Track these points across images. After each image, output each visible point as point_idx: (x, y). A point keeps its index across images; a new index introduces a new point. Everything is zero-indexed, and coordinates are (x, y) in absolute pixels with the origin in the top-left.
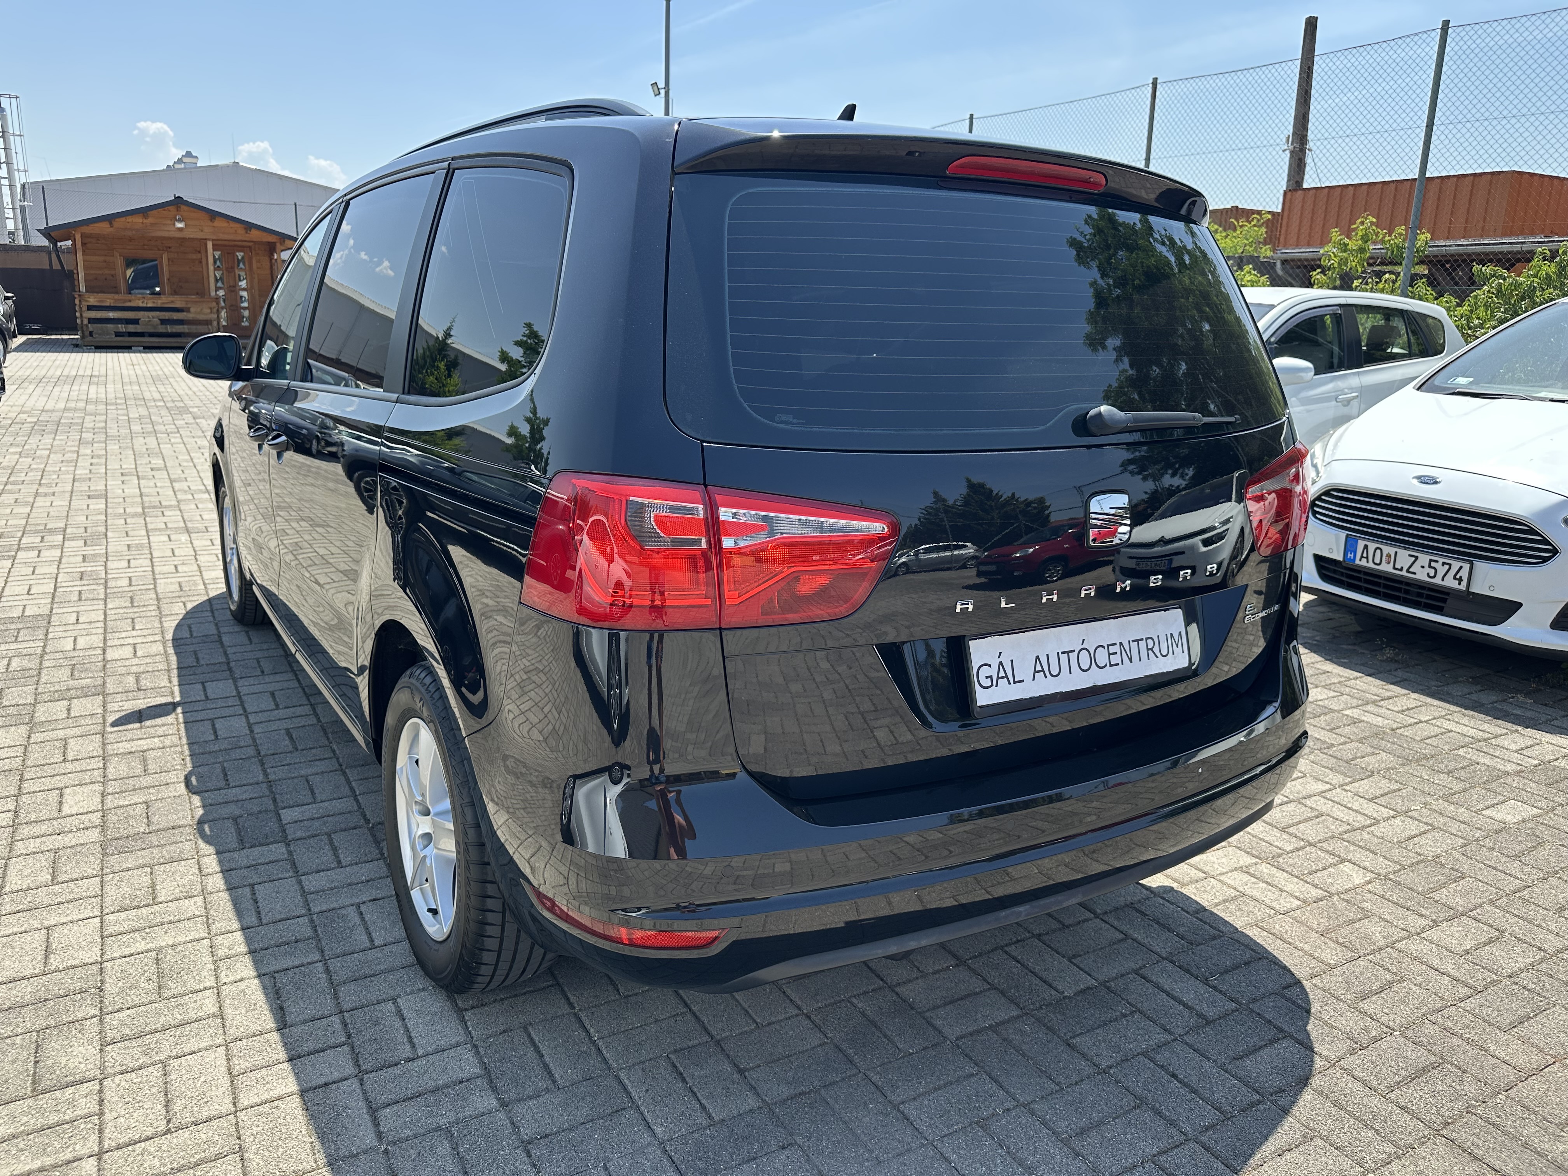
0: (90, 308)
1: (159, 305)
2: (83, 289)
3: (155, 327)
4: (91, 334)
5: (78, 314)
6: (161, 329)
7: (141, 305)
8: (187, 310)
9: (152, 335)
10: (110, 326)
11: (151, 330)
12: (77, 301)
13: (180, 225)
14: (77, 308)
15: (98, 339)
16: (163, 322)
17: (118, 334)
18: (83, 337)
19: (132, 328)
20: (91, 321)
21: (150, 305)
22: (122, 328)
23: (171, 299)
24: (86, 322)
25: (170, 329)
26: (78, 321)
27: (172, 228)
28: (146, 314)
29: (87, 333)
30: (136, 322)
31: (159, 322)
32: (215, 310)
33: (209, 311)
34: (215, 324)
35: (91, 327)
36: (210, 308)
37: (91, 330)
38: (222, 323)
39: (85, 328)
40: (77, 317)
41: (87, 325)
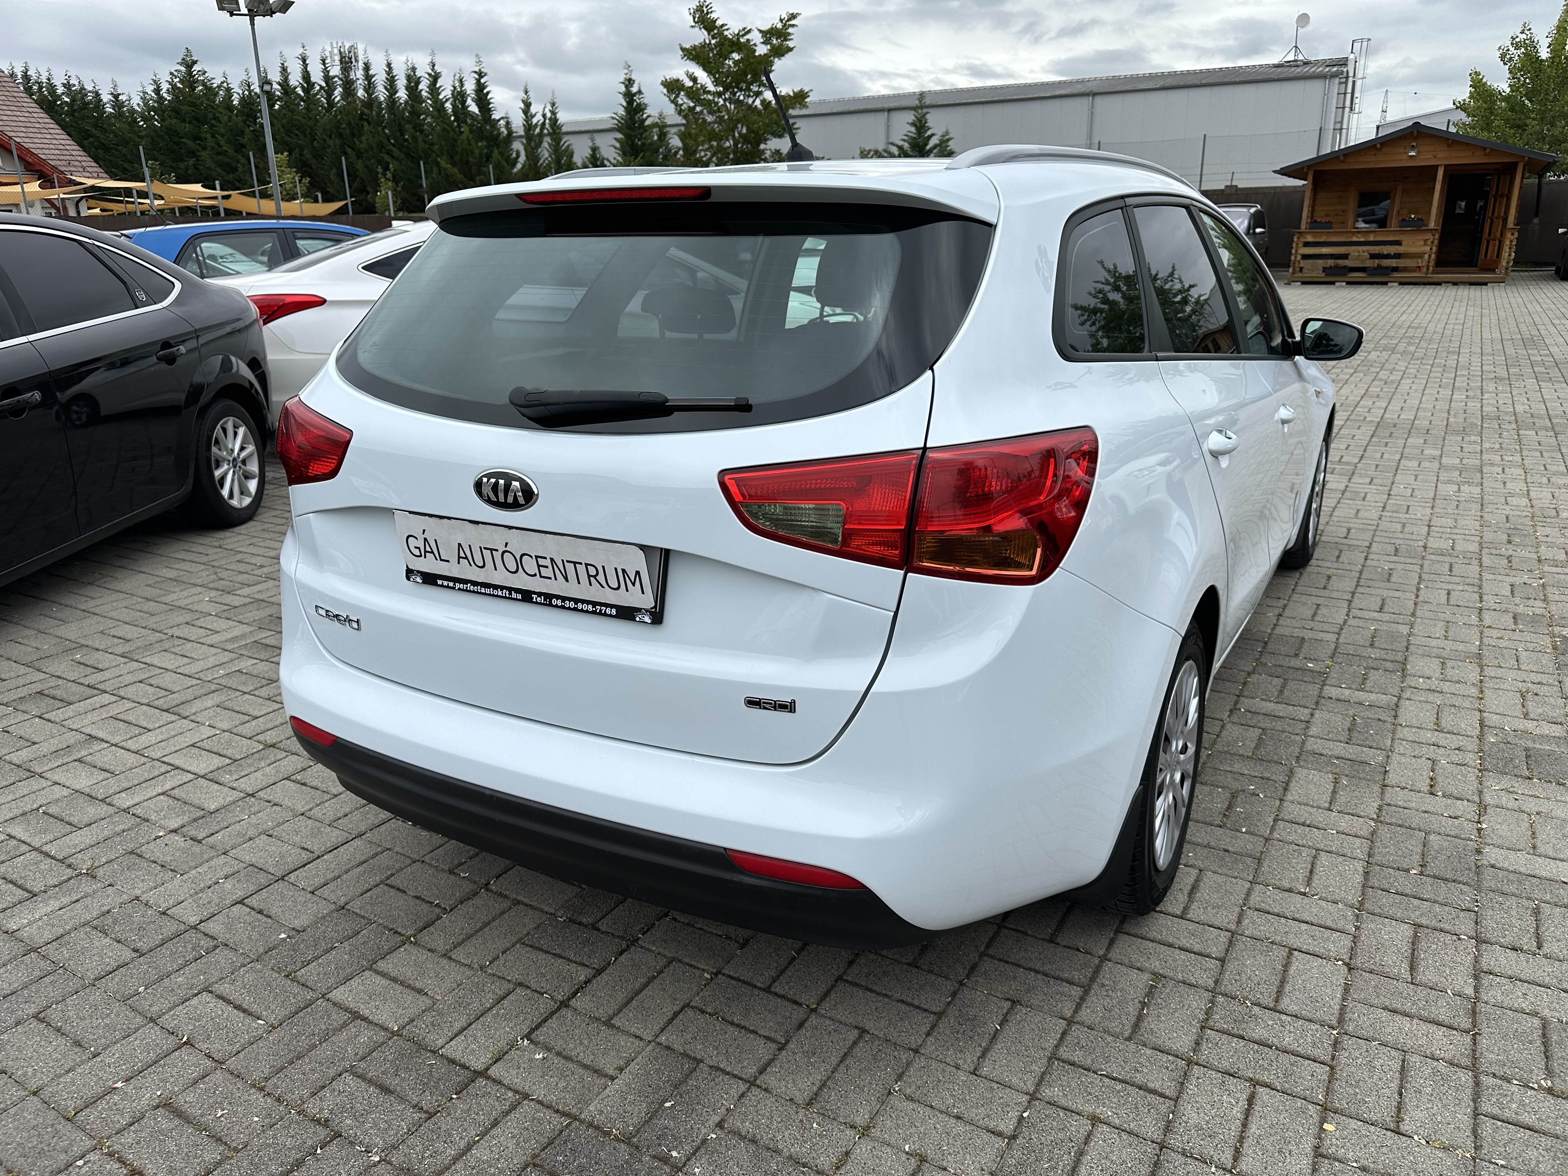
0: (1307, 244)
1: (1371, 239)
2: (1303, 226)
3: (1363, 261)
4: (1301, 269)
5: (1293, 251)
6: (1369, 263)
8: (1398, 243)
9: (1358, 270)
10: (1321, 263)
11: (1360, 265)
12: (1295, 239)
13: (1413, 154)
14: (1294, 245)
15: (1307, 275)
16: (1373, 256)
17: (1325, 270)
18: (1294, 273)
19: (1340, 263)
20: (1305, 257)
21: (1362, 240)
22: (1330, 262)
23: (1385, 232)
24: (1299, 257)
25: (1377, 264)
26: (1293, 258)
27: (1404, 157)
28: (1358, 248)
29: (1297, 269)
30: (1345, 256)
31: (1368, 256)
32: (1429, 242)
33: (1422, 243)
34: (1426, 256)
35: (1303, 263)
36: (1426, 241)
37: (1302, 265)
38: (1433, 256)
39: (1297, 265)
40: (1291, 254)
41: (1299, 262)
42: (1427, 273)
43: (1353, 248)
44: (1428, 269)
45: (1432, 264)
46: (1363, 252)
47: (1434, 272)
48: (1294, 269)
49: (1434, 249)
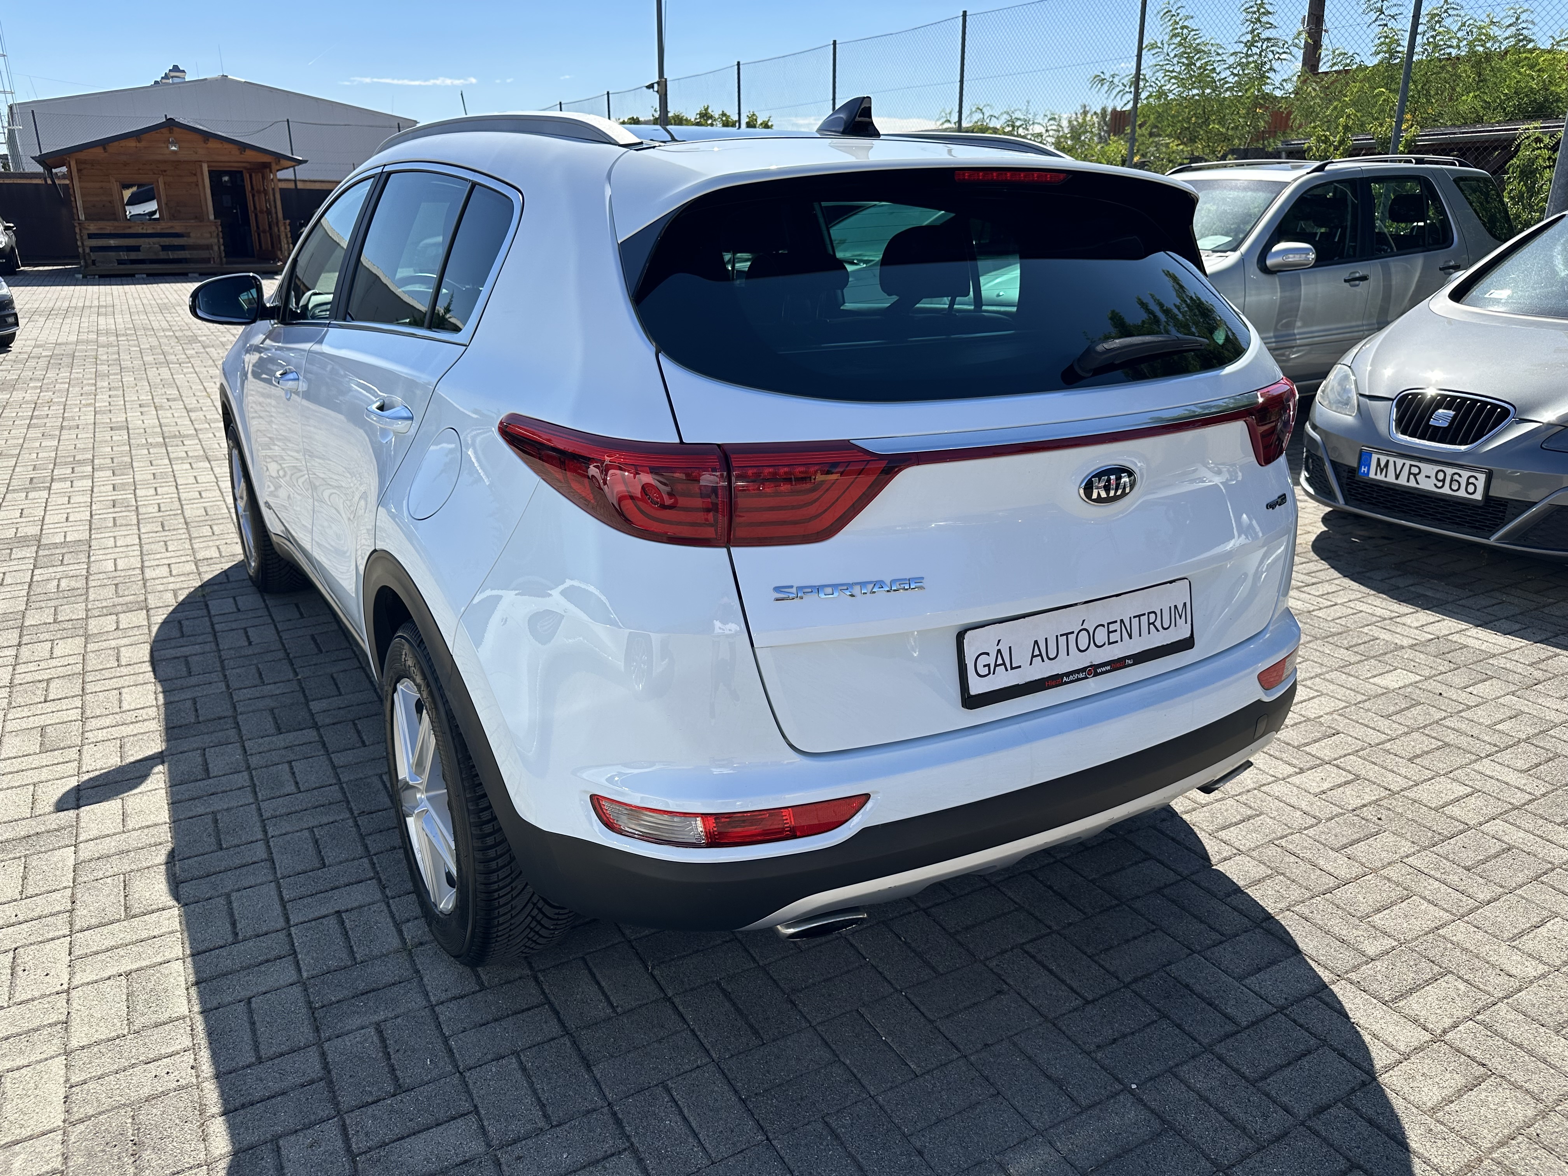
0: (91, 236)
1: (159, 231)
2: (82, 217)
3: (156, 253)
4: (94, 262)
5: (79, 243)
6: (163, 255)
7: (140, 231)
8: (187, 235)
9: (153, 262)
10: (112, 254)
11: (154, 257)
12: (77, 230)
13: (174, 148)
14: (78, 237)
15: (101, 268)
16: (165, 248)
17: (120, 262)
19: (133, 256)
20: (93, 249)
21: (149, 231)
22: (124, 255)
23: (170, 224)
24: (87, 250)
25: (171, 255)
26: (80, 250)
27: (167, 152)
28: (147, 240)
29: (90, 262)
30: (137, 249)
31: (160, 248)
32: (215, 234)
33: (209, 235)
34: (216, 248)
35: (93, 256)
36: (210, 233)
37: (93, 258)
38: (222, 248)
39: (87, 257)
40: (78, 247)
41: (89, 254)
42: (221, 263)
43: (143, 239)
44: (221, 259)
45: (223, 255)
46: (154, 244)
47: (227, 263)
48: (86, 262)
49: (221, 241)
